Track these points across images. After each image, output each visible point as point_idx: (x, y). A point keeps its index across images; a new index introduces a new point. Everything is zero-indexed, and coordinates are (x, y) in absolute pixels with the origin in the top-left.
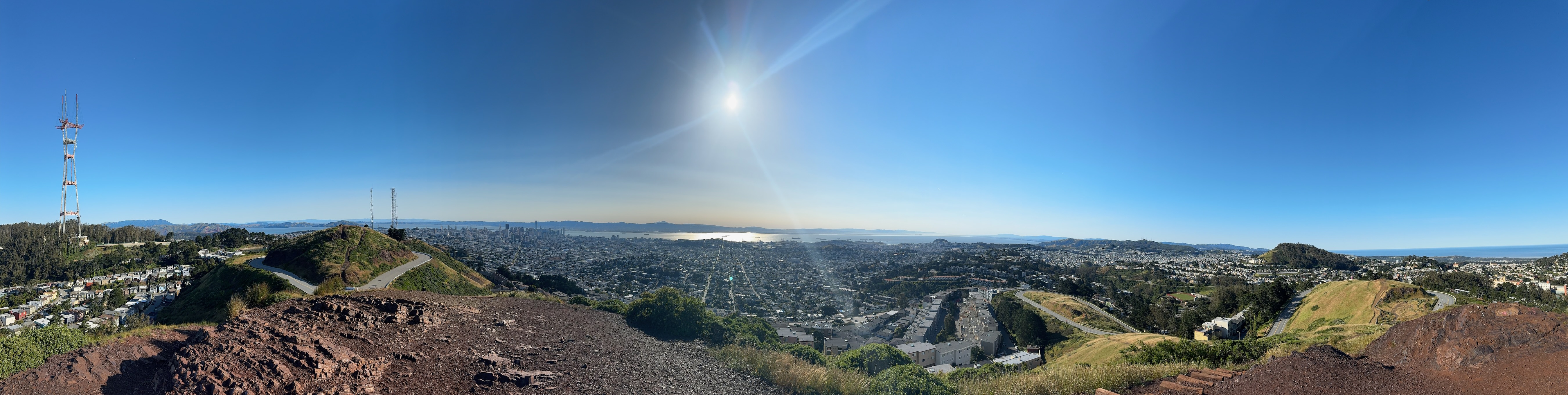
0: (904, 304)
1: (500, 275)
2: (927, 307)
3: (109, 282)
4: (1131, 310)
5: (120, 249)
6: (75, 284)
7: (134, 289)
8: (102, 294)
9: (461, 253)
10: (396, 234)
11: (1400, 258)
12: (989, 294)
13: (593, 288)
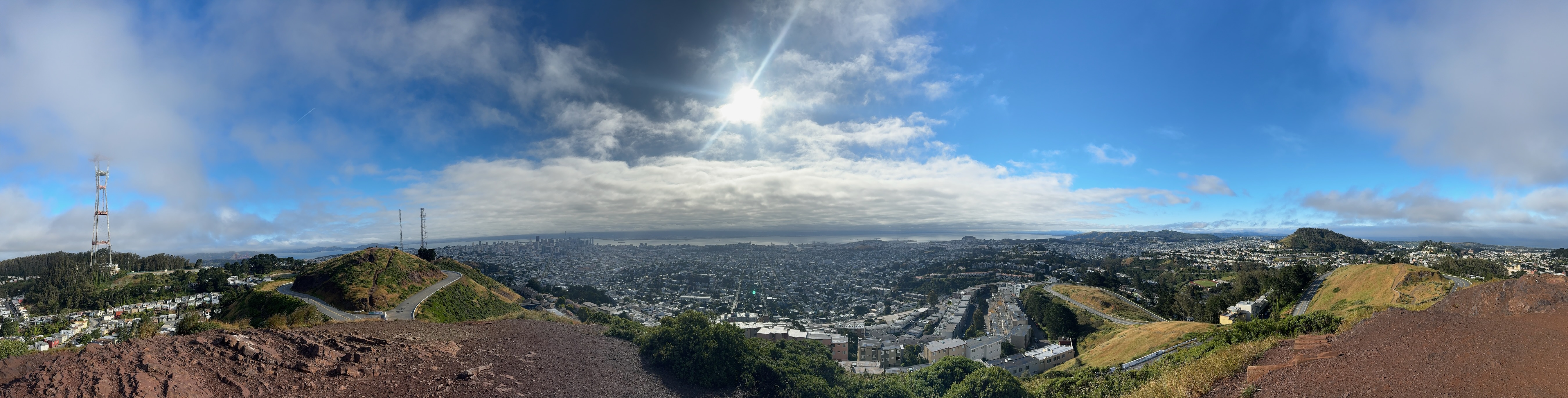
0: (934, 301)
1: (530, 289)
2: (957, 303)
3: (138, 311)
4: (1157, 299)
5: (150, 277)
6: (106, 314)
7: (163, 318)
8: (131, 323)
9: (491, 269)
10: (426, 254)
11: (1416, 243)
12: (1018, 288)
13: (624, 297)
